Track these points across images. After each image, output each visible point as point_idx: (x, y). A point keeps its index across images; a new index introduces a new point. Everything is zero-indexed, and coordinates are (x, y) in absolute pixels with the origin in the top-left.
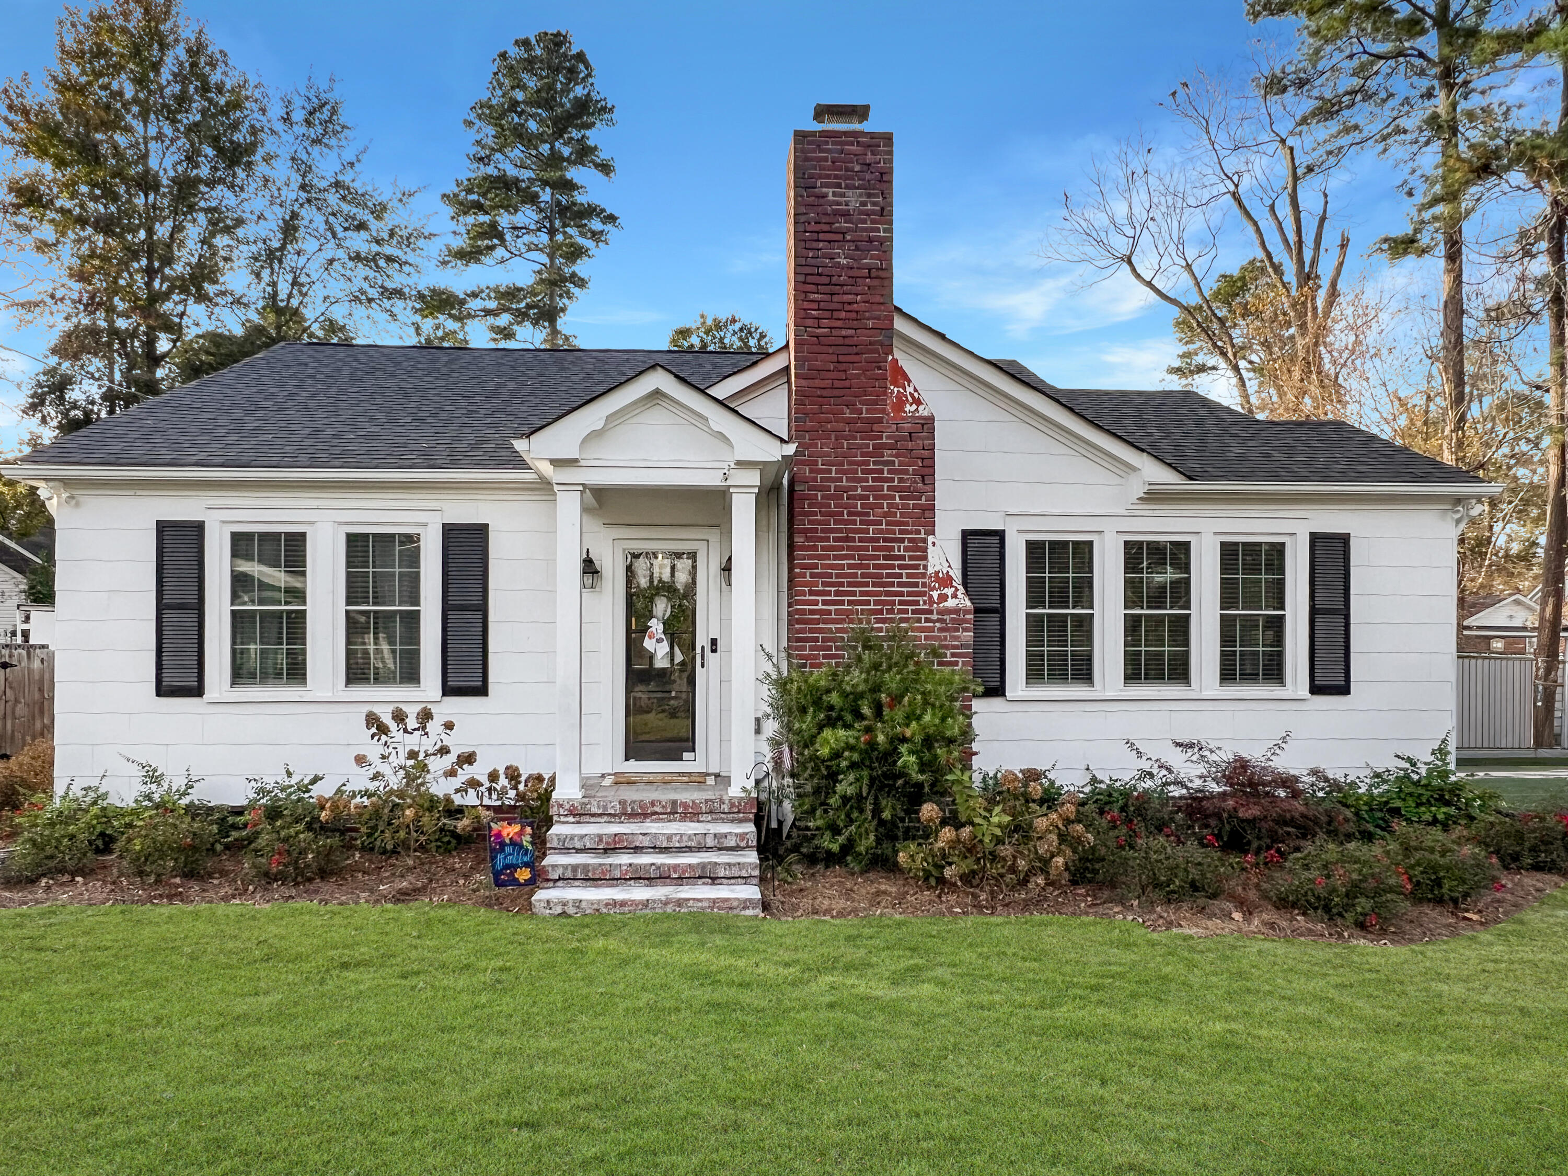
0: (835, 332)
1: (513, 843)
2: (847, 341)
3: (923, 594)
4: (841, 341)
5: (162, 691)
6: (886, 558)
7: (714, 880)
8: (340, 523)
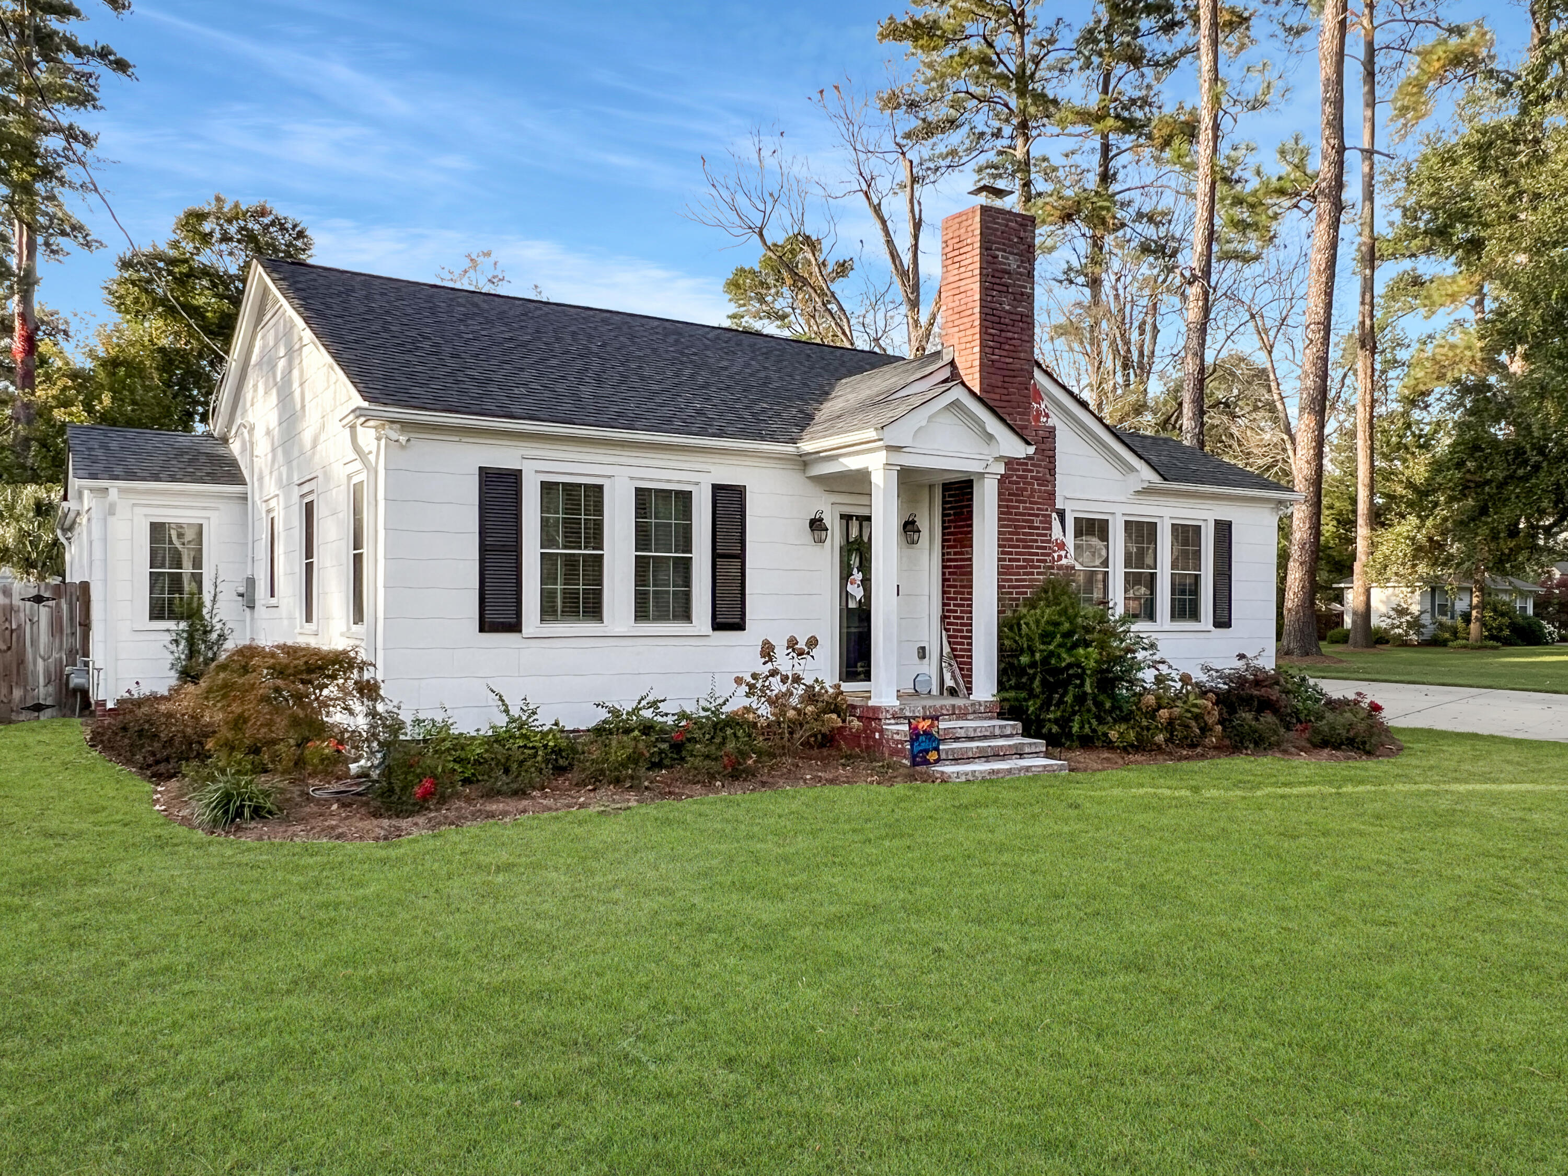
0: (1003, 359)
1: (926, 733)
2: (1010, 366)
3: (1048, 555)
4: (1005, 366)
5: (484, 627)
6: (1030, 528)
7: (1021, 755)
8: (632, 478)
